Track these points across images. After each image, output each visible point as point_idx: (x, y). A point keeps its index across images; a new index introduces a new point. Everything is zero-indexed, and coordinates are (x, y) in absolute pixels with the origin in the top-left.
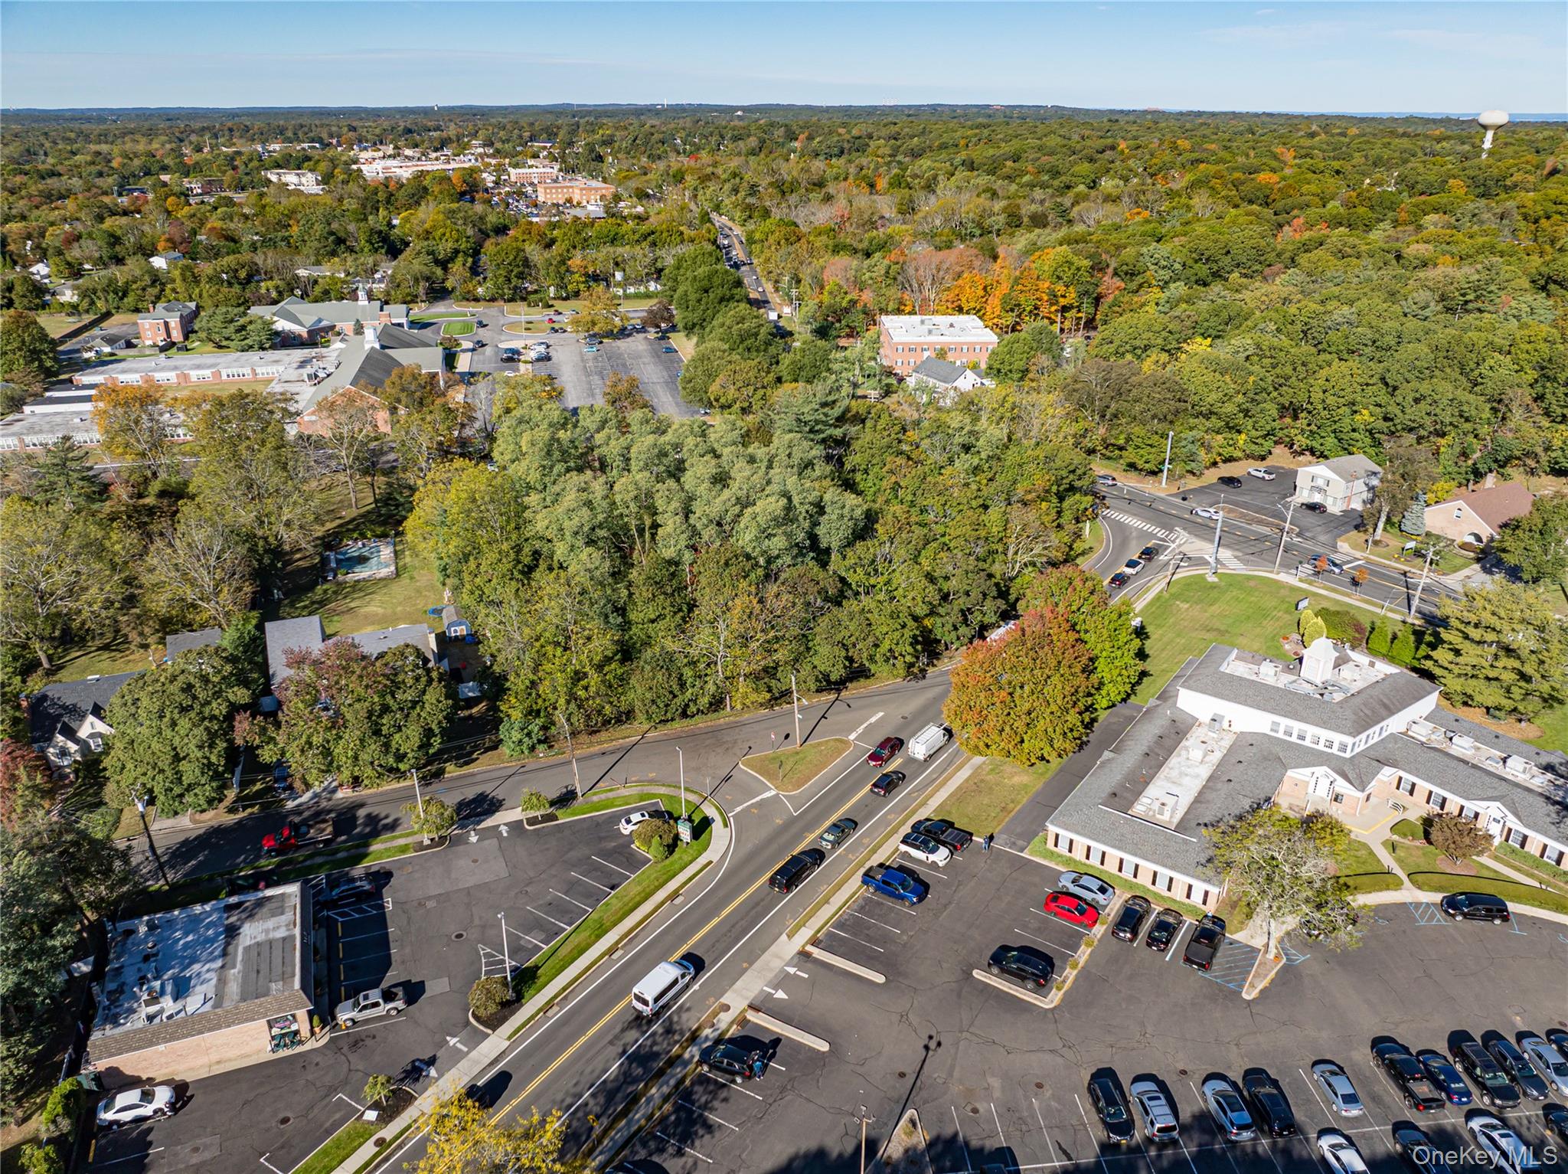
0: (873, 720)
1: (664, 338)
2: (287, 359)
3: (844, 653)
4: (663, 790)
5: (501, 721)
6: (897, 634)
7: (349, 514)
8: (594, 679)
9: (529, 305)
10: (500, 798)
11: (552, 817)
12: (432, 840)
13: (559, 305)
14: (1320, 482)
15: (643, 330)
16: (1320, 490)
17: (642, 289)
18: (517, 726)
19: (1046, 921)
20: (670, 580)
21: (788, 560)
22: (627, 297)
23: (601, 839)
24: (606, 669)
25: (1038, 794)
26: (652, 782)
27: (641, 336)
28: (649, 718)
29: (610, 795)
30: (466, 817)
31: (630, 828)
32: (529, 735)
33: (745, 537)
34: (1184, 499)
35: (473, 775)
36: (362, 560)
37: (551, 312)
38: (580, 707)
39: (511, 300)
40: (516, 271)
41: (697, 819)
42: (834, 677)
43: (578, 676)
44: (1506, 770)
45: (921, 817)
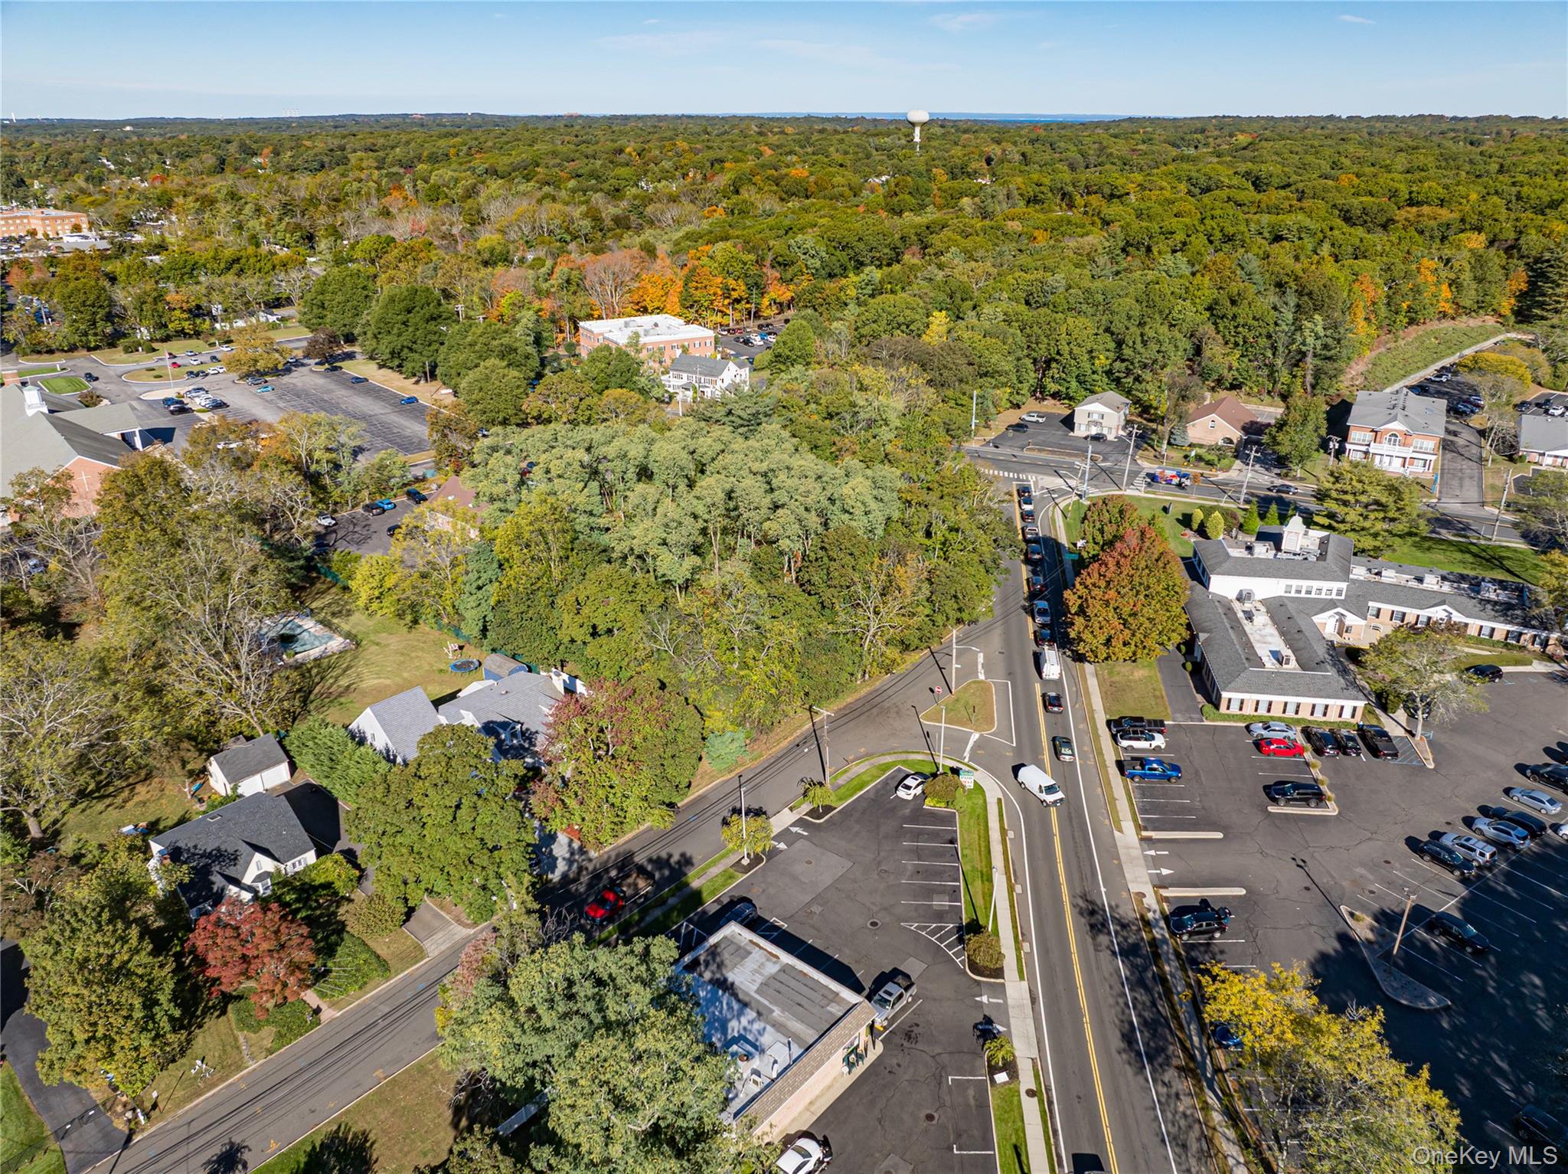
0: (981, 660)
9: (126, 351)
11: (827, 807)
12: (752, 858)
13: (169, 347)
14: (1095, 417)
16: (1096, 423)
19: (1270, 762)
23: (887, 812)
25: (1163, 679)
27: (305, 369)
34: (997, 447)
37: (163, 356)
39: (97, 348)
44: (1424, 586)
45: (1101, 719)
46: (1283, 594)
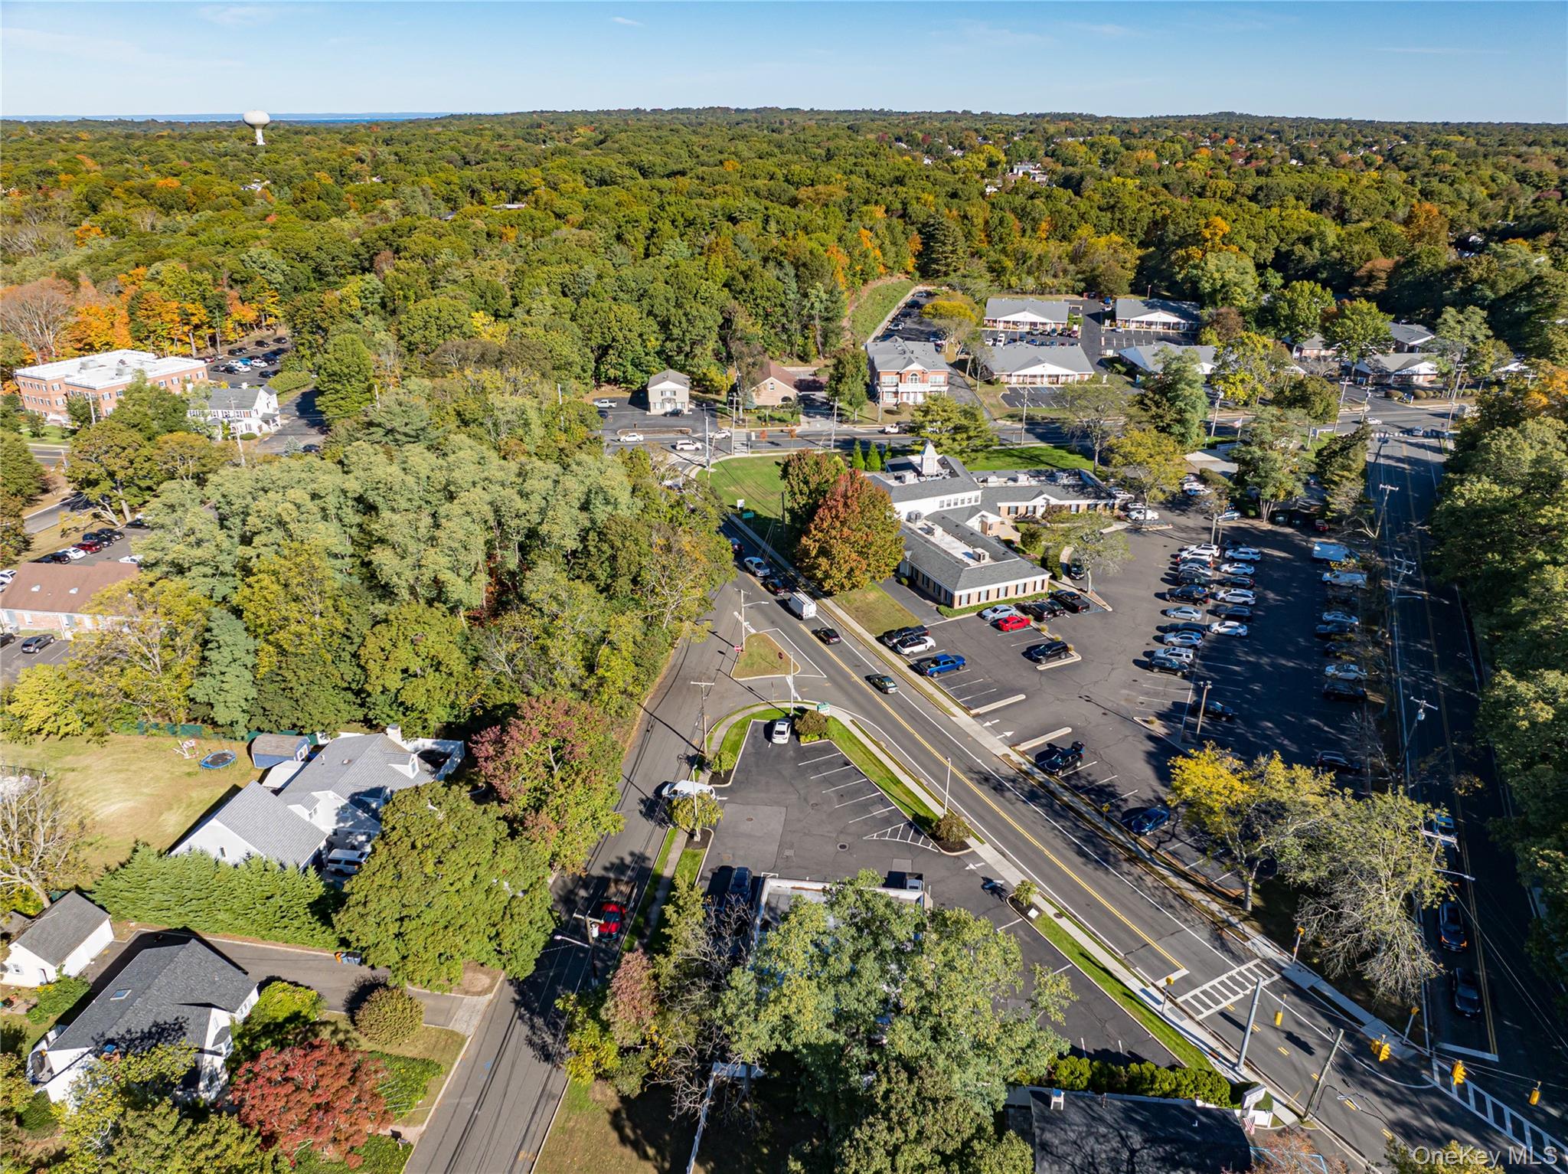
11: (723, 774)
14: (668, 395)
16: (669, 400)
19: (1013, 635)
23: (779, 756)
44: (1019, 484)
45: (871, 639)
46: (938, 509)
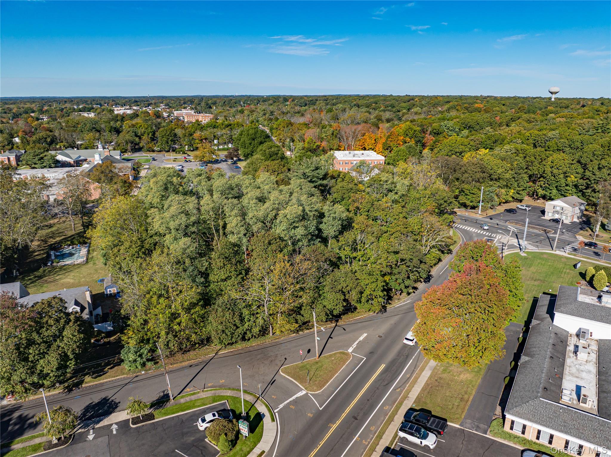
0: (361, 338)
1: (235, 163)
2: (61, 171)
3: (343, 297)
4: (229, 393)
5: (123, 347)
6: (374, 285)
7: (70, 233)
8: (184, 318)
9: (176, 153)
10: (117, 401)
11: (150, 417)
12: (59, 439)
13: (189, 153)
14: (558, 209)
15: (226, 161)
16: (557, 212)
17: (226, 146)
18: (132, 350)
20: (235, 256)
21: (305, 242)
22: (219, 150)
23: (183, 435)
24: (192, 311)
25: (480, 387)
26: (221, 387)
27: (225, 163)
28: (221, 342)
29: (193, 397)
30: (90, 418)
31: (205, 425)
32: (140, 356)
33: (279, 229)
34: (491, 219)
35: (102, 385)
36: (71, 255)
37: (186, 155)
38: (175, 336)
39: (168, 151)
40: (171, 138)
41: (252, 415)
42: (335, 313)
43: (174, 316)
45: (407, 406)
